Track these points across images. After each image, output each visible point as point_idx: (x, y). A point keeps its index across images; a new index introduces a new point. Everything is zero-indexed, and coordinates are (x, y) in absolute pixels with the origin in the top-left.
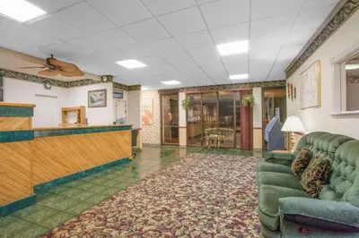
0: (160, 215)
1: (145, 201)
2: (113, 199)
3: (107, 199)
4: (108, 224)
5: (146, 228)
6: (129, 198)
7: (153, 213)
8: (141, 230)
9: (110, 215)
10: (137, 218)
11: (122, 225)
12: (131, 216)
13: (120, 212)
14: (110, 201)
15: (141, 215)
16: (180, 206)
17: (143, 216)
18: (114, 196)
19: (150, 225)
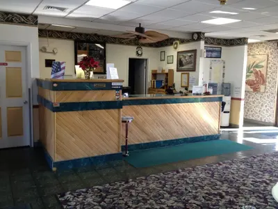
0: (211, 197)
1: (206, 182)
2: (178, 172)
3: (173, 171)
4: (165, 189)
5: (192, 201)
6: (193, 175)
7: (207, 193)
8: (188, 201)
9: (170, 183)
10: (190, 192)
11: (175, 193)
12: (186, 189)
13: (178, 183)
14: (175, 173)
15: (194, 191)
16: (236, 197)
17: (196, 193)
18: (180, 170)
19: (197, 200)
